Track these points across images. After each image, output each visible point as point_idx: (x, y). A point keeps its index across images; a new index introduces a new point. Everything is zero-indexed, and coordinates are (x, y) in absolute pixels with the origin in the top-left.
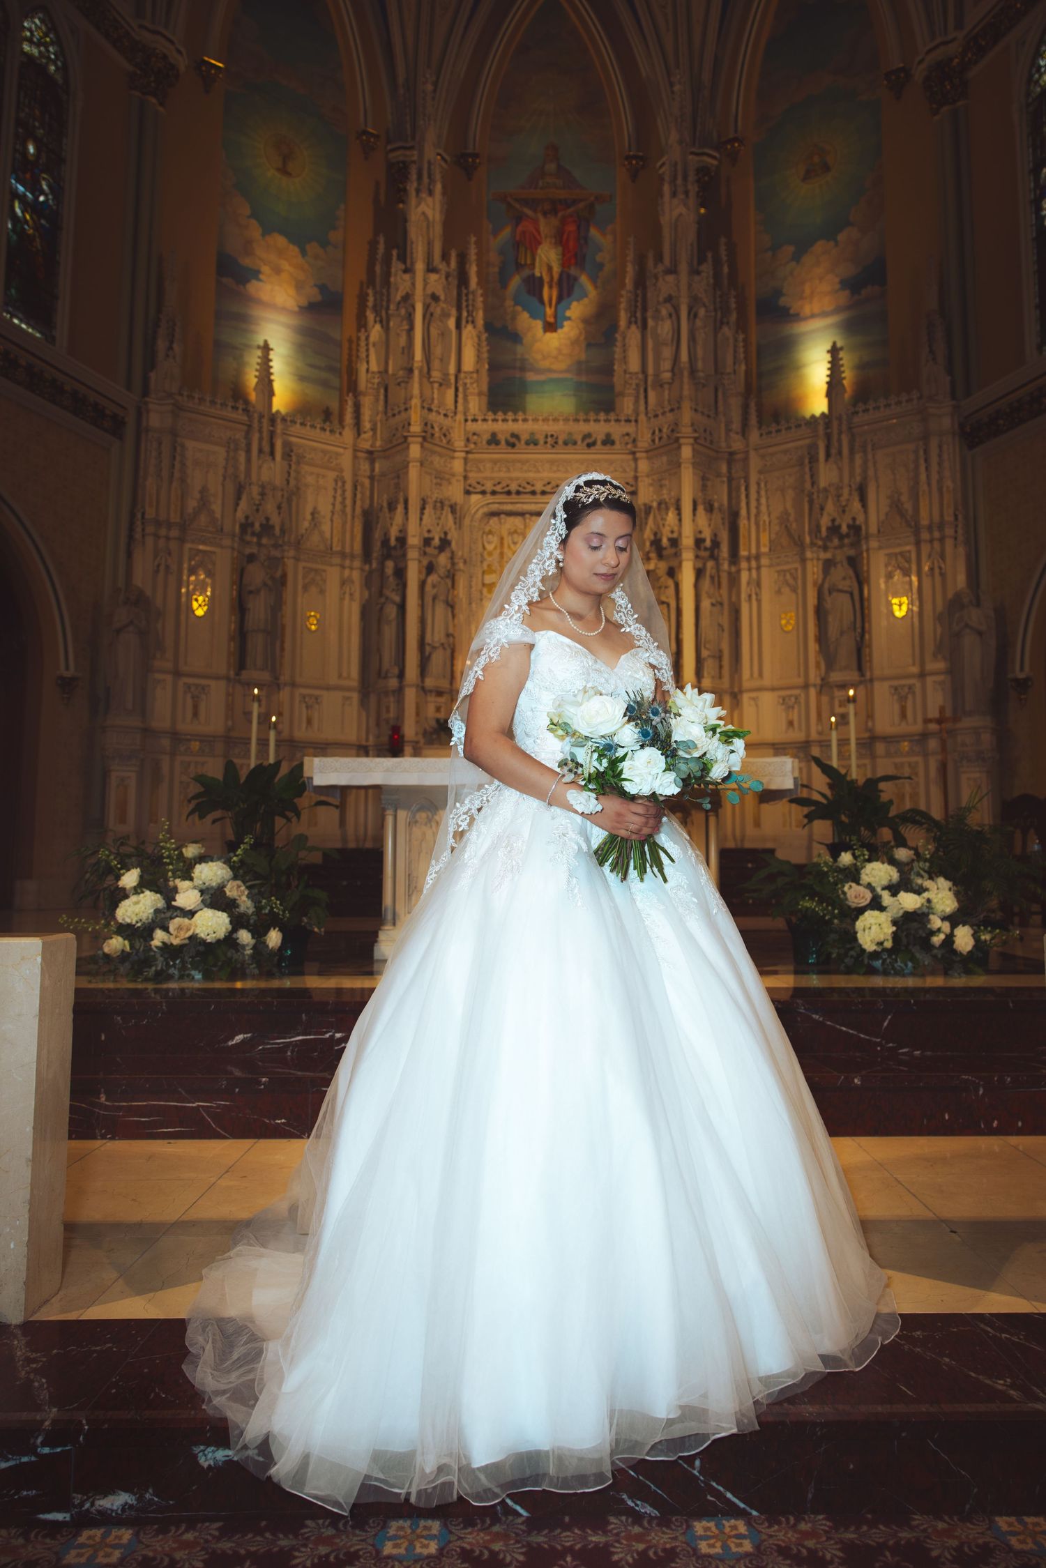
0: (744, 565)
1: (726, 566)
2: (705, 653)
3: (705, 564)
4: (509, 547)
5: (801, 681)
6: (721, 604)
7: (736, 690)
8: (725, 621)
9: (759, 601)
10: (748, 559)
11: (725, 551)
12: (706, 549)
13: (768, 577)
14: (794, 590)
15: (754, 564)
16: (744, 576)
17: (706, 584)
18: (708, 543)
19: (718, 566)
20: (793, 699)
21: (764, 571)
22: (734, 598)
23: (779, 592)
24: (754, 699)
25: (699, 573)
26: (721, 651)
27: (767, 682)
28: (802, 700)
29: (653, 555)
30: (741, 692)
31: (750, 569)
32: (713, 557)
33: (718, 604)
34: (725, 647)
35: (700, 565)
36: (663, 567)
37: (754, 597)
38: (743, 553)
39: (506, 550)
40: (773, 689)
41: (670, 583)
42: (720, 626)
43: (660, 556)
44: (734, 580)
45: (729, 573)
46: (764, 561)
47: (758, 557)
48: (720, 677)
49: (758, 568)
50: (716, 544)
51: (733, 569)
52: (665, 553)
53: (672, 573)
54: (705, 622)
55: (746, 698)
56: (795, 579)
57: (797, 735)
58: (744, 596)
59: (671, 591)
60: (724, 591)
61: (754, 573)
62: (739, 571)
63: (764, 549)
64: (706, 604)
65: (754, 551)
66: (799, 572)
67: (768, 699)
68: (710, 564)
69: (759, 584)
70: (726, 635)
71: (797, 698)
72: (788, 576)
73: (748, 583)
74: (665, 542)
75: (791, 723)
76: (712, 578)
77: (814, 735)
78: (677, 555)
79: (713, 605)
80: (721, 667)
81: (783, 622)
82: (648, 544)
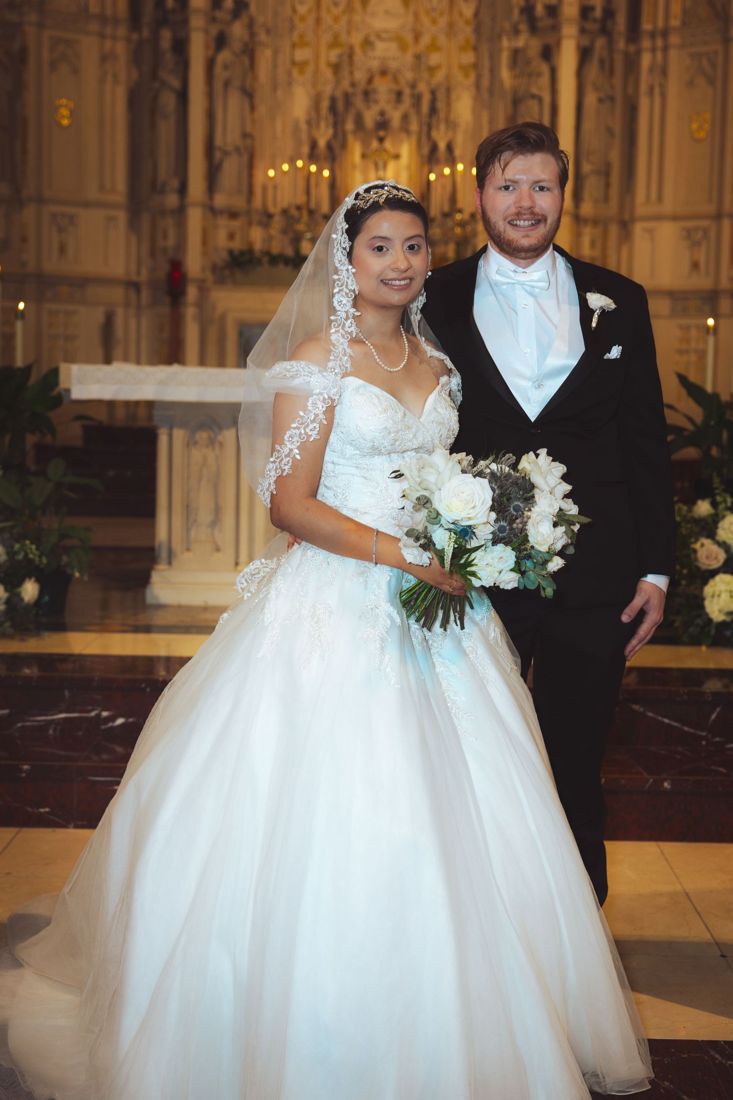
0: (646, 43)
1: (621, 44)
2: (586, 168)
3: (592, 42)
4: (329, 10)
5: (711, 209)
6: (612, 99)
7: (627, 217)
8: (617, 125)
9: (663, 95)
10: (653, 35)
11: (621, 21)
12: (595, 20)
13: (677, 61)
14: (711, 81)
15: (659, 43)
16: (646, 60)
17: (593, 71)
18: (598, 13)
19: (611, 44)
20: (700, 234)
21: (673, 54)
22: (630, 90)
23: (691, 84)
24: (651, 231)
25: (584, 54)
26: (608, 165)
27: (668, 207)
28: (712, 234)
29: (523, 27)
30: (633, 220)
31: (653, 50)
32: (605, 30)
33: (607, 99)
34: (615, 157)
35: (586, 42)
36: (535, 45)
37: (657, 90)
38: (646, 26)
39: (324, 14)
40: (675, 218)
41: (545, 68)
42: (610, 132)
43: (533, 29)
44: (632, 64)
45: (626, 54)
46: (674, 39)
47: (665, 33)
48: (606, 199)
49: (666, 49)
50: (609, 13)
51: (632, 48)
52: (540, 24)
53: (548, 54)
54: (588, 125)
55: (638, 229)
56: (714, 66)
57: (702, 282)
58: (643, 87)
59: (545, 80)
60: (618, 80)
61: (659, 55)
62: (638, 53)
63: (675, 23)
64: (591, 99)
65: (660, 23)
66: (720, 59)
67: (668, 232)
68: (600, 43)
69: (664, 72)
70: (617, 142)
71: (706, 231)
72: (705, 63)
73: (651, 70)
74: (540, 10)
75: (695, 266)
76: (602, 62)
77: (724, 283)
78: (556, 28)
79: (600, 101)
80: (608, 186)
81: (695, 126)
82: (516, 12)
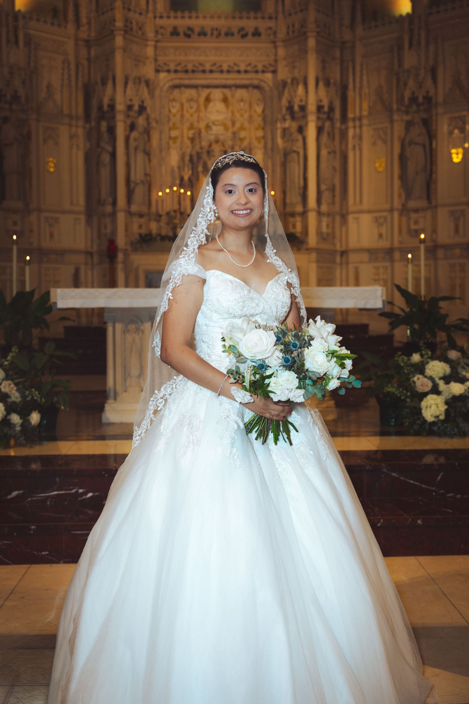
0: (351, 124)
1: (338, 125)
2: (323, 187)
3: (324, 124)
4: (188, 111)
5: (388, 206)
6: (335, 152)
7: (344, 212)
8: (337, 164)
9: (361, 150)
10: (354, 120)
11: (337, 114)
12: (324, 113)
13: (367, 132)
14: (385, 142)
15: (357, 123)
16: (351, 133)
17: (324, 138)
18: (326, 109)
19: (333, 125)
20: (382, 219)
21: (365, 129)
22: (344, 148)
23: (374, 144)
24: (357, 219)
25: (320, 130)
26: (334, 186)
27: (365, 206)
28: (389, 219)
29: (288, 117)
30: (347, 213)
31: (355, 127)
32: (330, 118)
33: (332, 152)
34: (337, 182)
35: (320, 124)
36: (294, 126)
37: (357, 147)
38: (350, 115)
39: (185, 112)
40: (369, 212)
41: (300, 137)
42: (334, 169)
43: (293, 118)
44: (344, 135)
45: (341, 130)
46: (365, 122)
47: (360, 118)
48: (333, 203)
49: (361, 126)
50: (331, 109)
51: (343, 127)
52: (296, 115)
53: (301, 130)
54: (323, 165)
55: (351, 217)
56: (386, 134)
57: (385, 244)
58: (350, 146)
59: (300, 143)
60: (337, 143)
61: (358, 130)
62: (347, 129)
63: (365, 113)
64: (324, 152)
65: (357, 114)
67: (366, 219)
68: (327, 124)
69: (360, 138)
70: (338, 174)
71: (385, 218)
72: (381, 133)
73: (354, 137)
74: (296, 108)
75: (381, 236)
76: (329, 134)
77: (396, 244)
78: (305, 117)
79: (329, 153)
80: (334, 196)
81: (377, 165)
82: (284, 109)
